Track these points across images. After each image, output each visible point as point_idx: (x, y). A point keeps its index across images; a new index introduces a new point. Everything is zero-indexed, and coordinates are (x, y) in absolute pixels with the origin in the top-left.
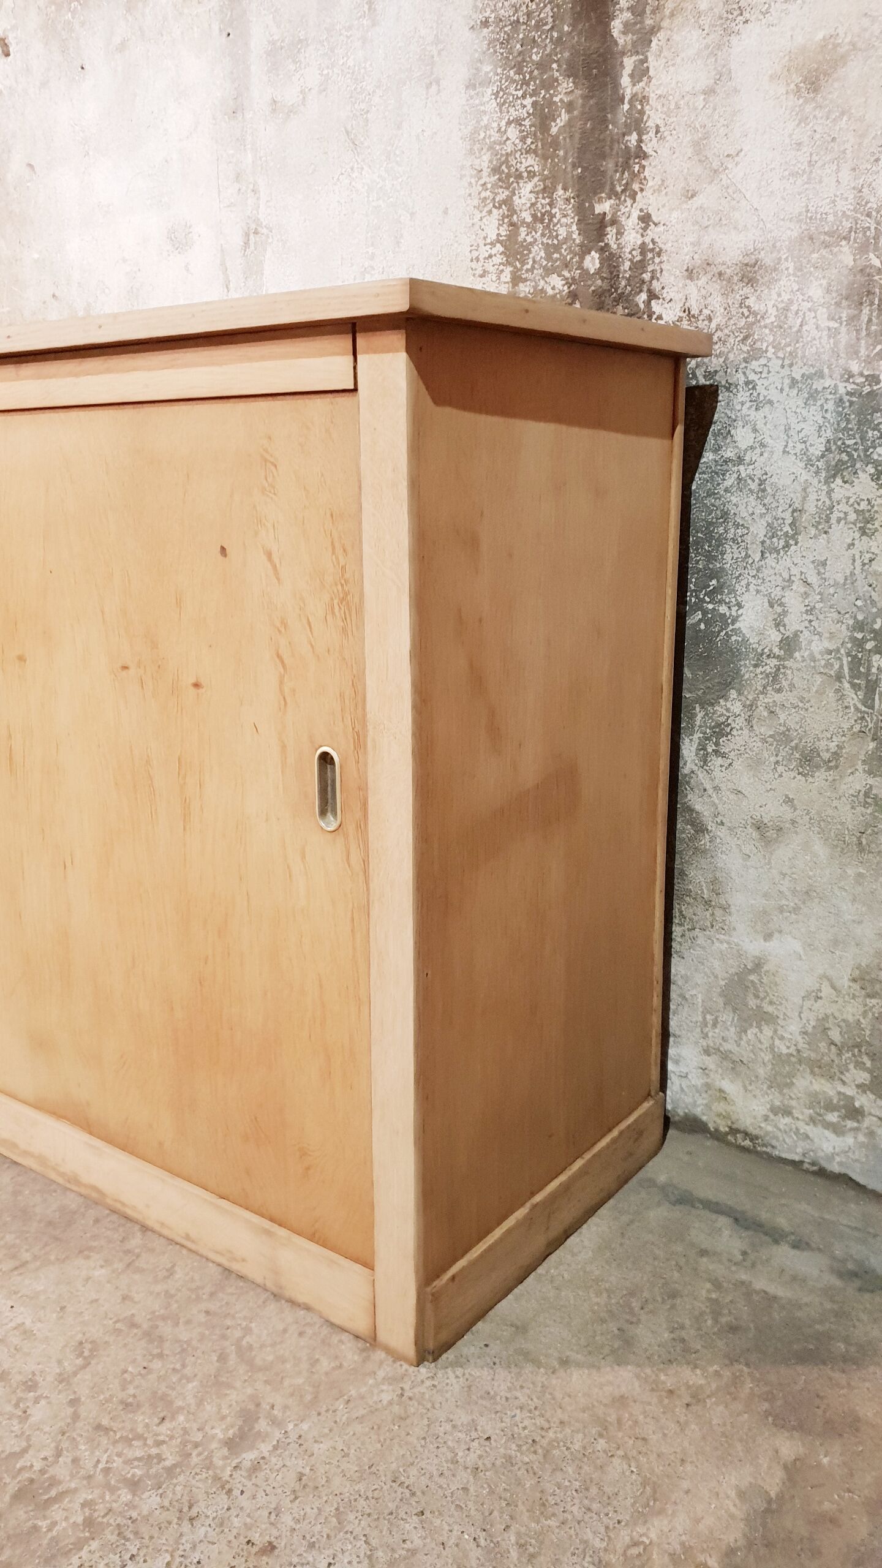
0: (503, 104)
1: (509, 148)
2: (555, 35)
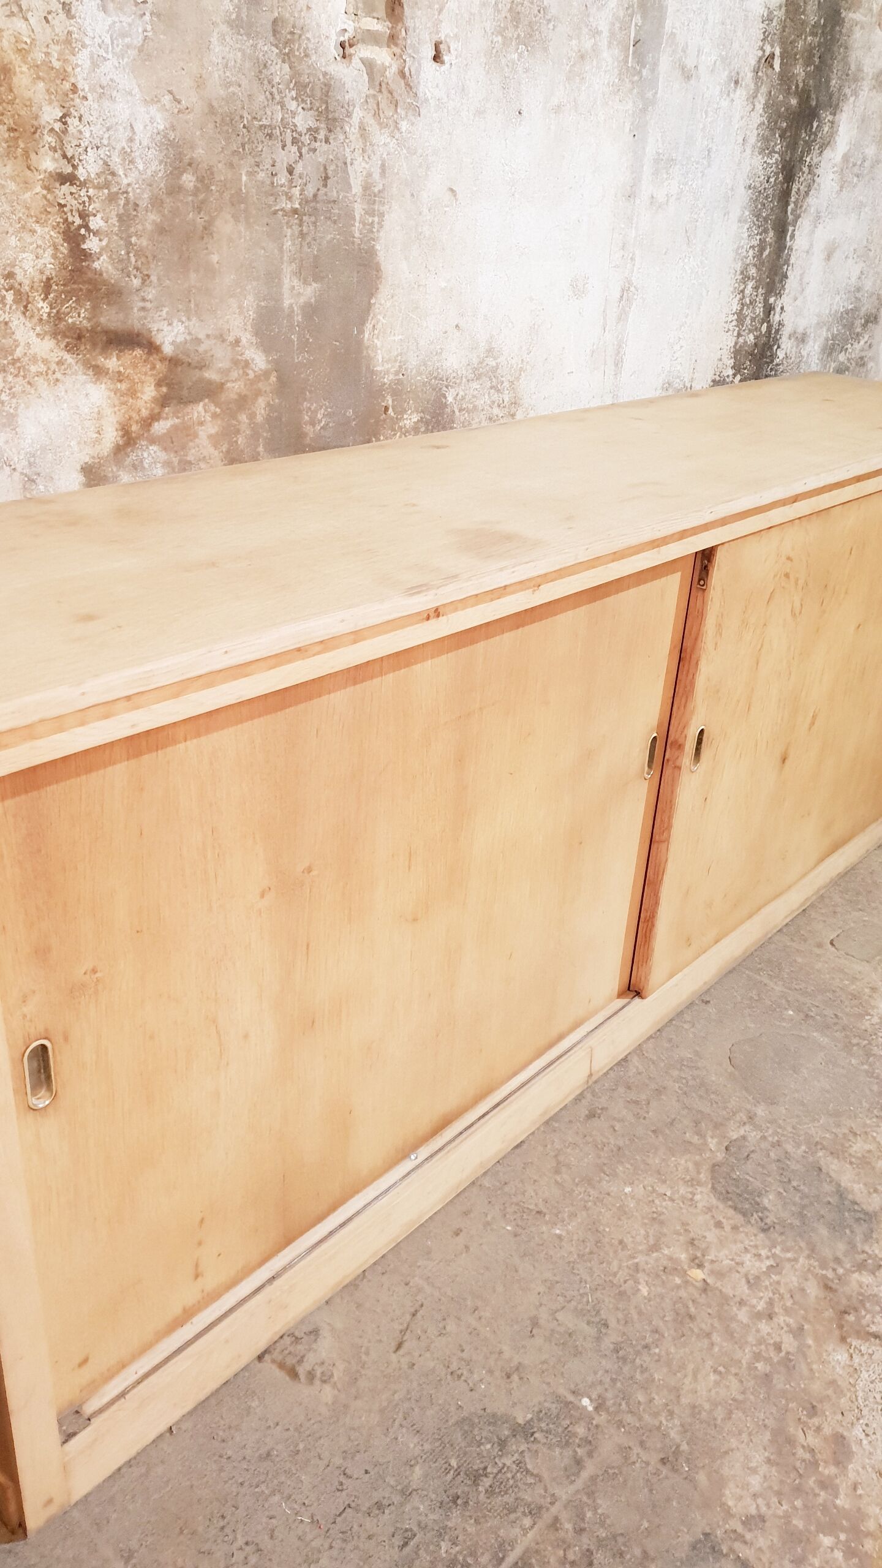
0: (750, 235)
1: (748, 261)
2: (772, 205)
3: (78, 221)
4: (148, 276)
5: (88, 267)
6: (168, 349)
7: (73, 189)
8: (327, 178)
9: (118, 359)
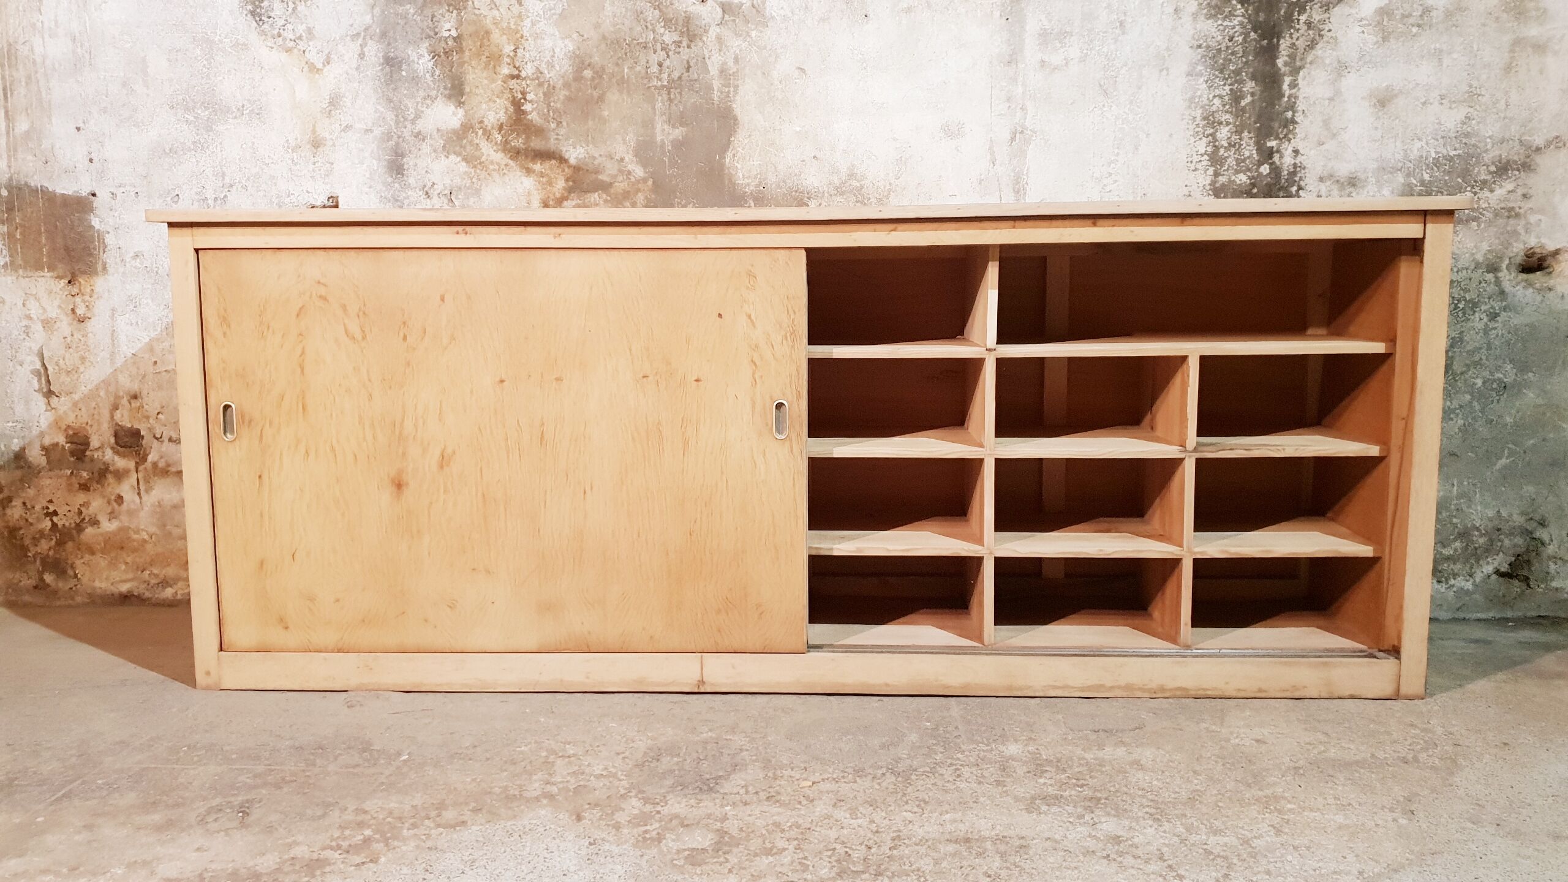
0: (1212, 86)
1: (1214, 108)
2: (1244, 60)
3: (520, 96)
4: (561, 122)
5: (525, 118)
6: (572, 161)
7: (519, 81)
8: (689, 67)
9: (541, 165)
